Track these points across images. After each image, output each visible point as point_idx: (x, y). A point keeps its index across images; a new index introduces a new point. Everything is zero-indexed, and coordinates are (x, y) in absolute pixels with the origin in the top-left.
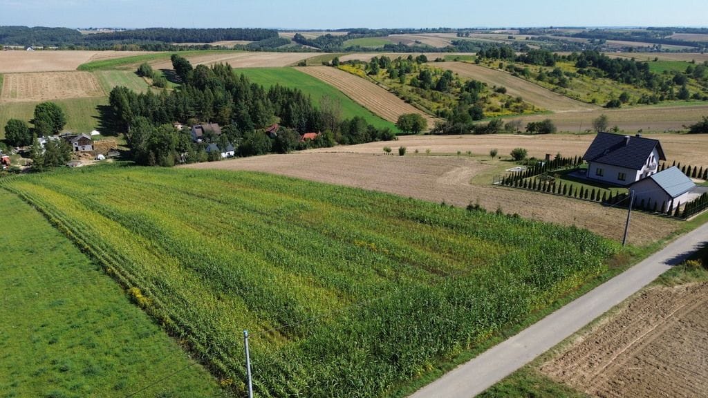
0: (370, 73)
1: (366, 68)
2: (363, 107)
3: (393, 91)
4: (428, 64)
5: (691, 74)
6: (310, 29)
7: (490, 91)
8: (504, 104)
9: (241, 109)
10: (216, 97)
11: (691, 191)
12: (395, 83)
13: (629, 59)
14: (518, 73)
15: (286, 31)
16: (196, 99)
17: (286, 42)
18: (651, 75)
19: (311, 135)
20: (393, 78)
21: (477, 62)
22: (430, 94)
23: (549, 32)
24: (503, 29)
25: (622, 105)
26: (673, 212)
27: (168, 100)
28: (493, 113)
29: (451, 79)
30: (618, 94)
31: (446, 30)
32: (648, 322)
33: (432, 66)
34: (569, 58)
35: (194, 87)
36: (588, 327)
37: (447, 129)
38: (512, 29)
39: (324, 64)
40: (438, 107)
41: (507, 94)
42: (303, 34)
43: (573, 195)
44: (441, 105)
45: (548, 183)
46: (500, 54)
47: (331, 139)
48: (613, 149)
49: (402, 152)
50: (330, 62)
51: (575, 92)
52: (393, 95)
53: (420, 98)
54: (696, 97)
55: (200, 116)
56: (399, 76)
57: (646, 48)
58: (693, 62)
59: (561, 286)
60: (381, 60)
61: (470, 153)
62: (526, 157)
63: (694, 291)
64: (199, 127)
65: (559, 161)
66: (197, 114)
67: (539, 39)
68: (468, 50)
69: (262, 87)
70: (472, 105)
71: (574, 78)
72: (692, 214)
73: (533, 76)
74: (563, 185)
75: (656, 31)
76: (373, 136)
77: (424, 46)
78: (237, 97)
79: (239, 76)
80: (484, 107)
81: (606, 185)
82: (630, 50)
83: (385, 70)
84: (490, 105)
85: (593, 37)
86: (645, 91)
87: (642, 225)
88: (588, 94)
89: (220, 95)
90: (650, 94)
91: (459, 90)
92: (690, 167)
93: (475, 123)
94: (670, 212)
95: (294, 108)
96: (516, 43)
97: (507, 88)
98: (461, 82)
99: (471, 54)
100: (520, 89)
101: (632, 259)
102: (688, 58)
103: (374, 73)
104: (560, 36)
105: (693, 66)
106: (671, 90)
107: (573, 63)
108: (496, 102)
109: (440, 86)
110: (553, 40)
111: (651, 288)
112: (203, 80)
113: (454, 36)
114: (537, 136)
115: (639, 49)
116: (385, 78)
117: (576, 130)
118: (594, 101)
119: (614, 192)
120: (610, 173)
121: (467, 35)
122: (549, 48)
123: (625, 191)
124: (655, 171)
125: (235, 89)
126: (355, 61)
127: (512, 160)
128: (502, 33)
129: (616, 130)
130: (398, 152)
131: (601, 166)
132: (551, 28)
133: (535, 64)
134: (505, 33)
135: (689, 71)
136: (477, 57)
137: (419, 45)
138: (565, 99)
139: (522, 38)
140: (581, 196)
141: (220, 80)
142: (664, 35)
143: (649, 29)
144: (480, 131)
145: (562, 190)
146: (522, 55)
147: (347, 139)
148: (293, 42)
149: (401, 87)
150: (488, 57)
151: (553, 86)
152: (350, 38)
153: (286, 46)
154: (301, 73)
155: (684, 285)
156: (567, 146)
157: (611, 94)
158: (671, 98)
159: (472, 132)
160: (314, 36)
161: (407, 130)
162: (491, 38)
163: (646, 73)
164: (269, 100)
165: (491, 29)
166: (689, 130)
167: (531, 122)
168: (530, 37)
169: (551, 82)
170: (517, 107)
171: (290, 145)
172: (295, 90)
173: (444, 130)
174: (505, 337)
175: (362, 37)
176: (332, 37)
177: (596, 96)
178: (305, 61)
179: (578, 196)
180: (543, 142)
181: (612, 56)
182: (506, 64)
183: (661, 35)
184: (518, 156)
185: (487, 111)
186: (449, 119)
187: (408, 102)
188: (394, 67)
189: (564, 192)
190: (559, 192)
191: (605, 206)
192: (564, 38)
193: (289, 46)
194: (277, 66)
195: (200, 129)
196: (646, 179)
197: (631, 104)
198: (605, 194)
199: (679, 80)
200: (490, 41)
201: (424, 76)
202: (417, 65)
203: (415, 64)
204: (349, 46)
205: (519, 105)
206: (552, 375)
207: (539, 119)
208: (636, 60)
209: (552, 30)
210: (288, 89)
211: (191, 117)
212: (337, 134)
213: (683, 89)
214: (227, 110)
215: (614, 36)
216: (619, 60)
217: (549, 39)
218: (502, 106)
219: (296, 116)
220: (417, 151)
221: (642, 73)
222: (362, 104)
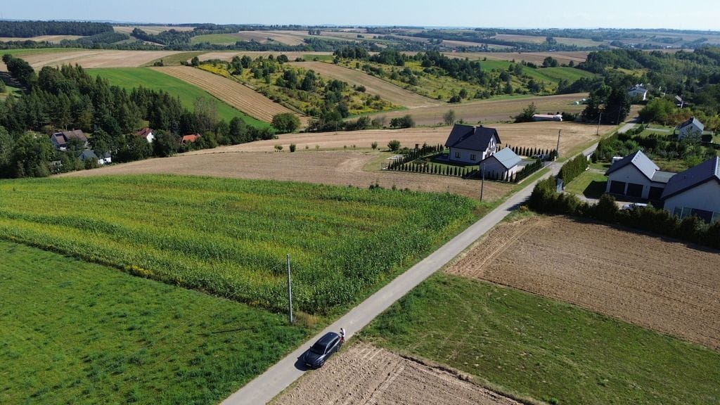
0: (234, 73)
1: (229, 68)
2: (233, 107)
3: (260, 91)
4: (290, 64)
5: (513, 72)
6: (148, 23)
7: (351, 90)
8: (365, 101)
9: (104, 113)
10: (72, 101)
11: (519, 164)
12: (261, 82)
13: (464, 59)
14: (373, 73)
15: (120, 25)
16: (49, 104)
17: (123, 37)
18: (482, 73)
19: (192, 138)
20: (258, 78)
21: (335, 62)
22: (296, 93)
23: (393, 32)
24: (352, 28)
25: (462, 100)
26: (509, 180)
27: (16, 106)
28: (356, 111)
29: (314, 78)
30: (458, 90)
31: (297, 28)
32: (500, 242)
33: (294, 66)
34: (415, 58)
35: (45, 92)
36: (468, 248)
37: (321, 127)
38: (360, 28)
39: (182, 64)
40: (307, 106)
41: (366, 92)
42: (143, 29)
43: (442, 173)
44: (309, 104)
45: (423, 165)
46: (355, 54)
47: (212, 140)
48: (466, 137)
49: (292, 149)
50: (189, 61)
51: (423, 89)
52: (261, 95)
53: (288, 98)
54: (518, 91)
55: (56, 123)
56: (264, 76)
57: (476, 48)
58: (513, 61)
59: (448, 228)
60: (243, 59)
61: (354, 146)
62: (400, 148)
63: (525, 223)
64: (60, 135)
65: (427, 149)
66: (52, 120)
67: (385, 38)
68: (322, 49)
69: (124, 89)
70: (337, 104)
71: (421, 77)
72: (521, 180)
73: (387, 75)
74: (434, 166)
75: (482, 32)
76: (254, 135)
77: (278, 44)
78: (96, 101)
79: (95, 79)
80: (348, 105)
81: (463, 164)
82: (463, 49)
83: (249, 70)
84: (353, 104)
85: (432, 37)
86: (478, 87)
87: (491, 190)
88: (434, 91)
89: (77, 99)
90: (483, 90)
91: (323, 89)
92: (517, 148)
93: (345, 120)
94: (507, 180)
95: (163, 110)
96: (365, 42)
97: (366, 87)
98: (325, 82)
99: (328, 54)
100: (377, 87)
101: (487, 209)
102: (509, 57)
103: (237, 73)
104: (403, 35)
105: (514, 65)
106: (498, 86)
107: (419, 63)
108: (358, 100)
109: (305, 86)
110: (398, 39)
111: (500, 225)
112: (51, 83)
113: (306, 34)
114: (401, 130)
115: (470, 49)
116: (250, 78)
117: (432, 123)
118: (439, 98)
119: (470, 169)
120: (465, 155)
121: (318, 33)
122: (395, 47)
123: (477, 168)
124: (495, 152)
125: (92, 92)
126: (216, 60)
127: (389, 151)
128: (351, 32)
129: (461, 122)
130: (289, 149)
131: (458, 150)
132: (395, 27)
133: (387, 64)
134: (354, 32)
135: (511, 69)
136: (335, 57)
137: (272, 43)
138: (416, 96)
139: (369, 37)
140: (447, 173)
141: (72, 82)
142: (490, 35)
143: (476, 29)
144: (351, 127)
145: (434, 170)
146: (375, 55)
147: (229, 140)
148: (131, 37)
149: (268, 86)
150: (344, 56)
151: (405, 85)
152: (197, 34)
153: (124, 41)
154: (160, 74)
155: (519, 220)
156: (427, 137)
157: (452, 91)
158: (499, 93)
159: (344, 128)
160: (156, 32)
161: (283, 129)
162: (341, 36)
163: (479, 71)
164: (134, 102)
165: (339, 27)
166: (515, 120)
167: (394, 118)
168: (377, 35)
169: (403, 81)
170: (376, 105)
171: (172, 148)
172: (161, 92)
173: (318, 128)
174: (422, 259)
175: (211, 33)
176: (177, 33)
177: (440, 92)
178: (162, 61)
179: (445, 174)
180: (407, 135)
181: (451, 56)
182: (362, 63)
183: (487, 35)
184: (394, 147)
185: (351, 109)
186: (321, 117)
187: (278, 101)
188: (257, 66)
189: (436, 172)
190: (432, 172)
191: (464, 179)
192: (407, 37)
193: (129, 42)
194: (131, 66)
195: (62, 137)
196: (490, 157)
197: (469, 99)
198: (464, 170)
199: (504, 77)
200: (342, 39)
201: (288, 76)
202: (279, 65)
203: (277, 64)
204: (198, 43)
205: (378, 102)
206: (453, 273)
207: (399, 115)
208: (470, 60)
209: (395, 29)
210: (152, 91)
211: (46, 124)
212: (218, 134)
213: (508, 85)
214: (88, 115)
215: (449, 37)
216: (456, 60)
217: (394, 38)
218: (364, 104)
219: (167, 118)
220: (307, 148)
221: (475, 72)
222: (232, 104)
